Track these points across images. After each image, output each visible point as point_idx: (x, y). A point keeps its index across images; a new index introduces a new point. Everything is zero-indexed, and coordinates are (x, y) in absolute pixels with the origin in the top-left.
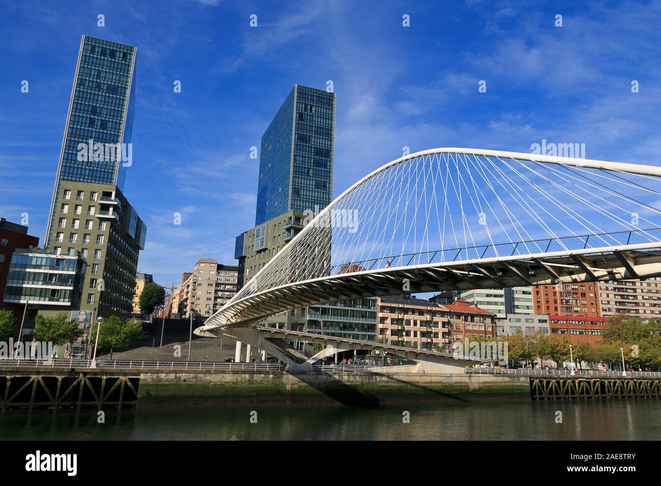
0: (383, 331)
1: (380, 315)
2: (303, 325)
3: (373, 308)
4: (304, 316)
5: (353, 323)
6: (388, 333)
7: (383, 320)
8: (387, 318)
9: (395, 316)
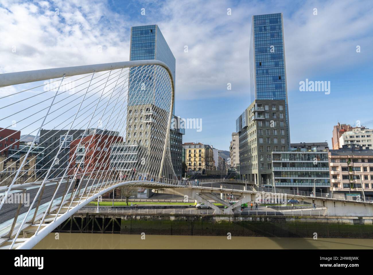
0: (335, 177)
1: (331, 164)
2: (269, 176)
3: (325, 160)
4: (271, 168)
5: (308, 172)
6: (340, 178)
7: (334, 168)
8: (338, 166)
9: (345, 165)
